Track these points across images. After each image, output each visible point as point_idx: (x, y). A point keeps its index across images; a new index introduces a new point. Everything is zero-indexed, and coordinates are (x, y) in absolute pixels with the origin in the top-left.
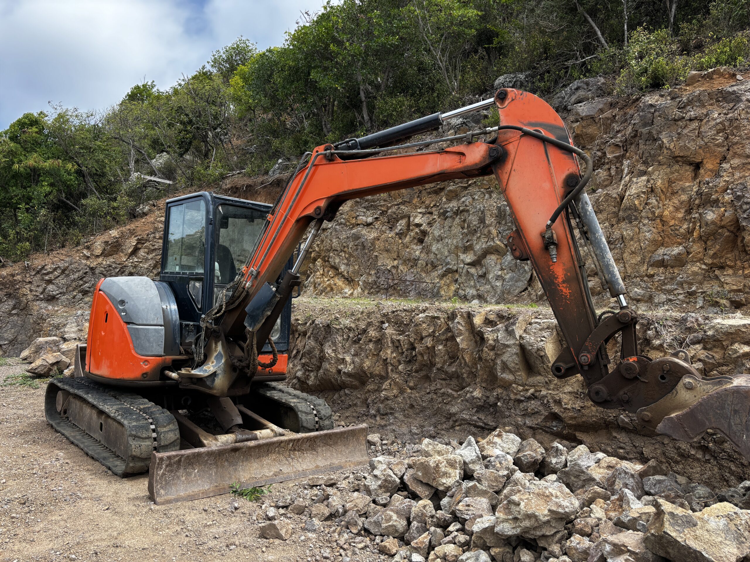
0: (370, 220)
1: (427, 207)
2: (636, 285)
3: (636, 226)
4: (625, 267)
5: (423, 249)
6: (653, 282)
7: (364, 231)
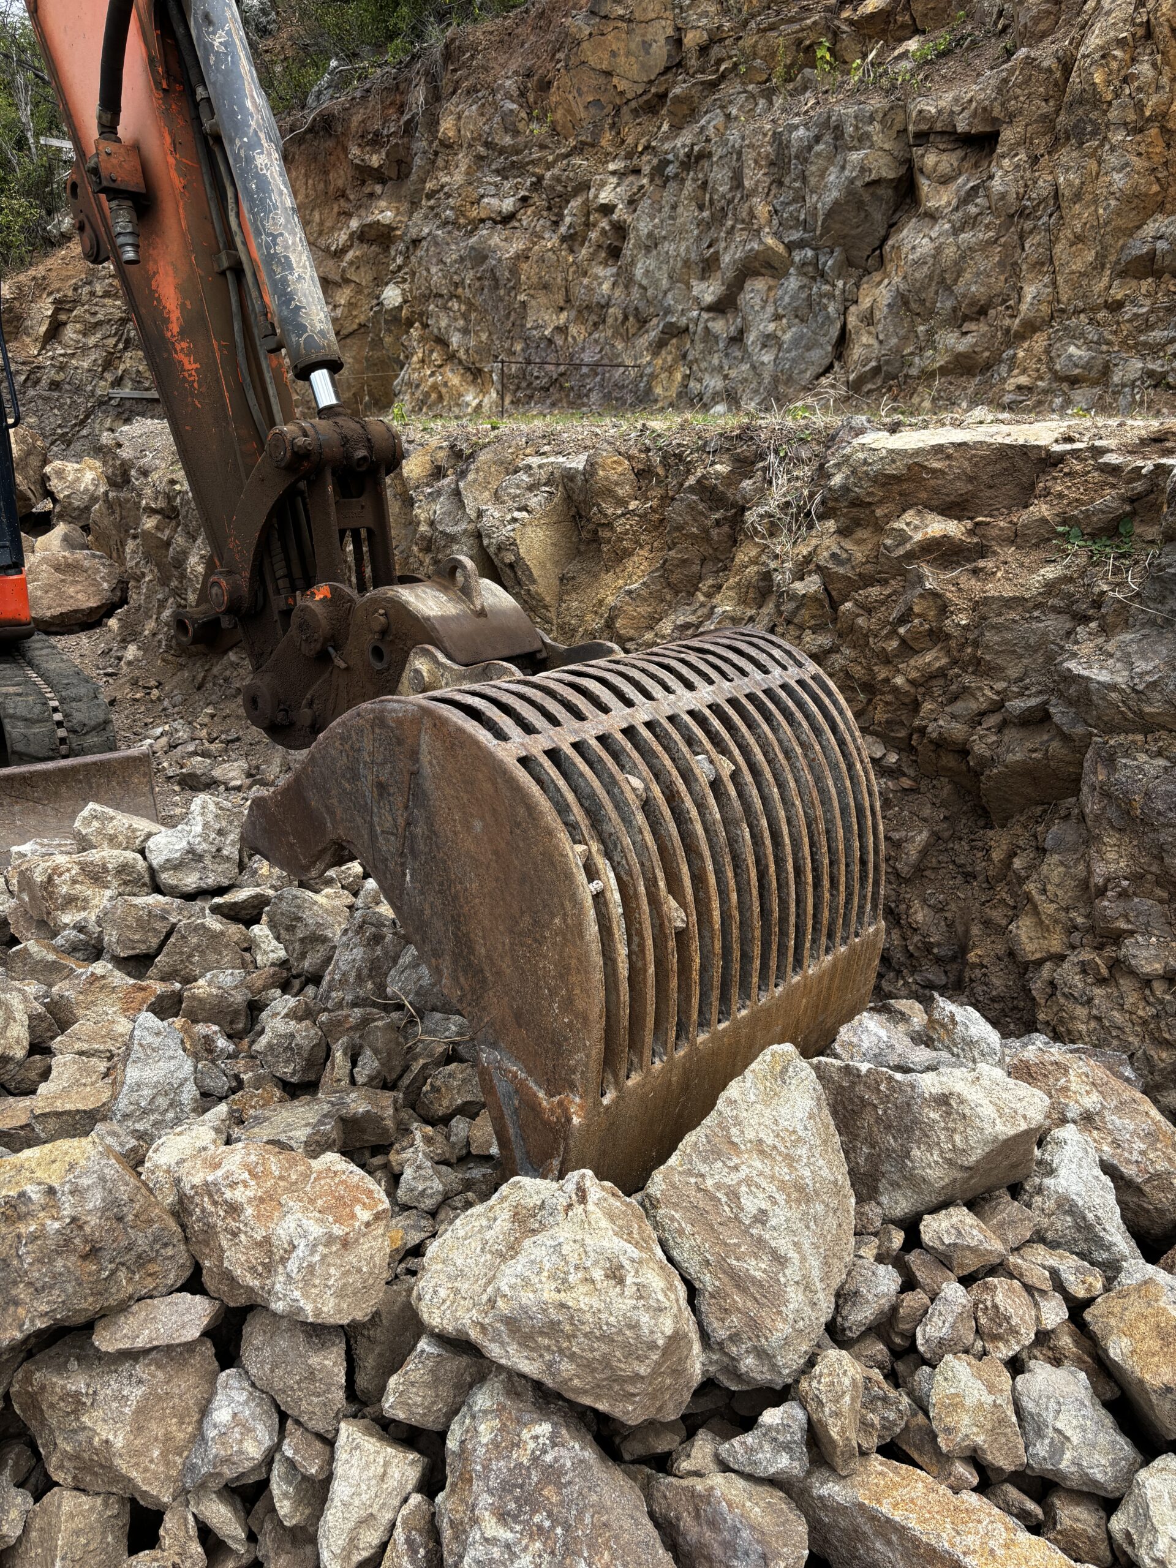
0: (508, 205)
1: (629, 156)
2: (1074, 335)
3: (1093, 154)
4: (1054, 283)
5: (618, 274)
6: (1118, 323)
7: (496, 239)
